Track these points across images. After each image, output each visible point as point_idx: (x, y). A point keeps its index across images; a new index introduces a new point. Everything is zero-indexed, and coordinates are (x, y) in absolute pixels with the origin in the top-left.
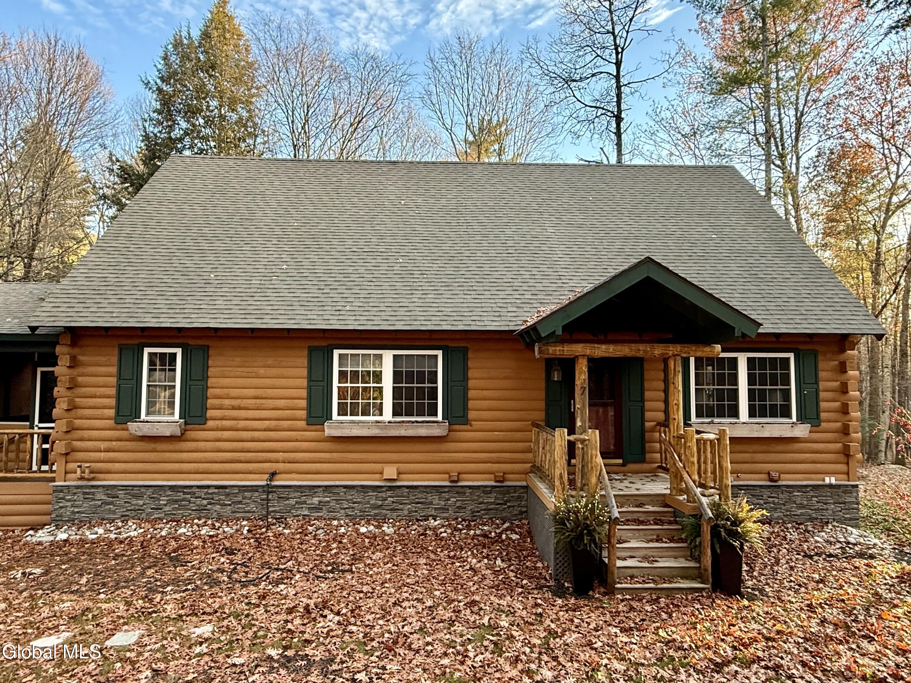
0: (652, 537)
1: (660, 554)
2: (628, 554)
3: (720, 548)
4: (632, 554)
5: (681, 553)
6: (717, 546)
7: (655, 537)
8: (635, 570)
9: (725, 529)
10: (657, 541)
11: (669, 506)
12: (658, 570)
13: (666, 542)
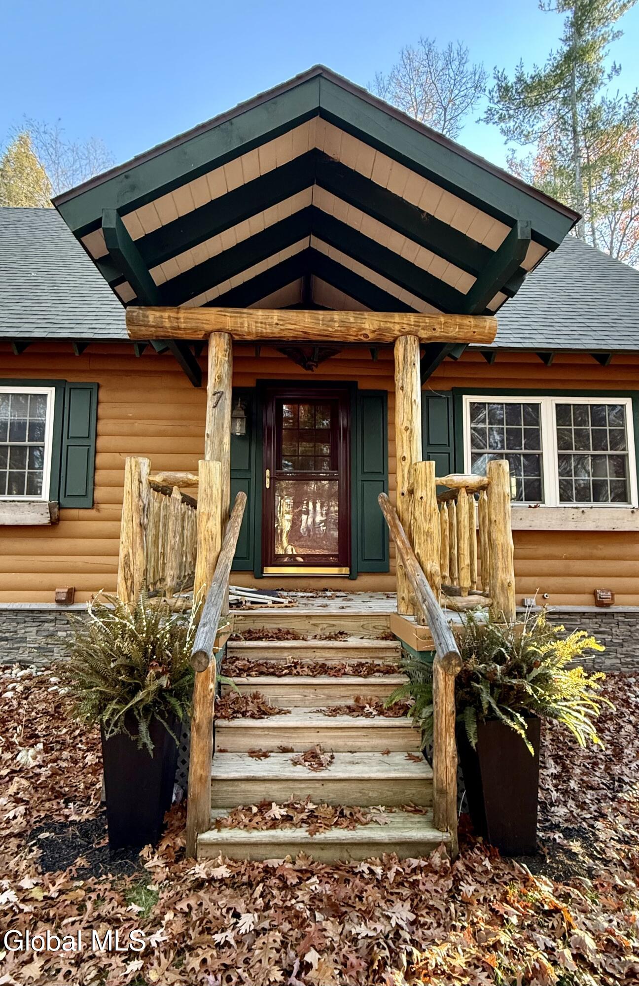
0: (342, 703)
1: (350, 743)
2: (275, 743)
3: (479, 732)
4: (285, 743)
5: (401, 742)
6: (472, 729)
7: (351, 702)
8: (276, 786)
9: (494, 686)
10: (351, 710)
11: (394, 638)
12: (331, 785)
13: (368, 715)
